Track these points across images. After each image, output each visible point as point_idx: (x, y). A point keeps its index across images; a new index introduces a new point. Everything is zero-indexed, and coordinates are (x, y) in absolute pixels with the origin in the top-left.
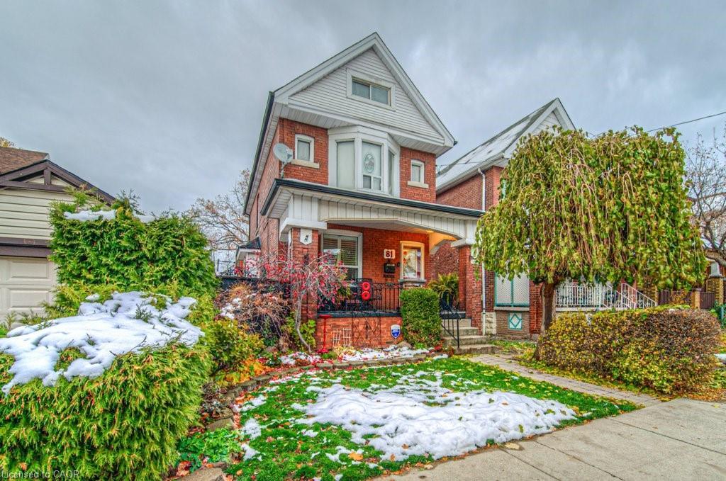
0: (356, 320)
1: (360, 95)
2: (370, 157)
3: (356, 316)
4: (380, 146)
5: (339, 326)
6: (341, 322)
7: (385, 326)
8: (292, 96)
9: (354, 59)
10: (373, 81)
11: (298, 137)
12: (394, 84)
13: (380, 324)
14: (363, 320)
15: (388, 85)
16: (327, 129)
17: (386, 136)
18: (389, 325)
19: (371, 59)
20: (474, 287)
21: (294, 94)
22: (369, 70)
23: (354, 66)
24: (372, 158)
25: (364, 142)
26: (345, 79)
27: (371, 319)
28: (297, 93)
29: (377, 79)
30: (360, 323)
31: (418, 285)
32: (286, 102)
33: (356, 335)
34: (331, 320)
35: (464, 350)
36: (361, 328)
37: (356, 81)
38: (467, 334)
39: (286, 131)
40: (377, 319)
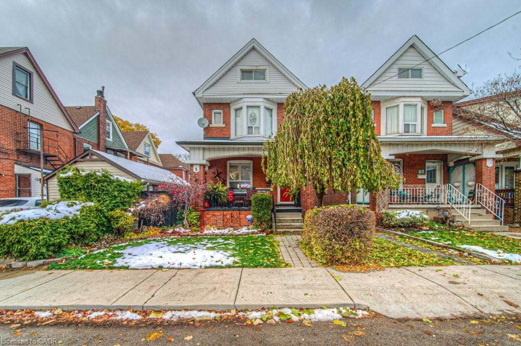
0: (225, 213)
1: (247, 79)
2: (253, 115)
3: (225, 210)
4: (259, 107)
5: (216, 215)
6: (217, 213)
7: (243, 216)
8: (204, 91)
9: (242, 58)
10: (254, 68)
11: (214, 111)
12: (269, 66)
13: (240, 214)
14: (230, 212)
15: (264, 68)
16: (229, 104)
17: (262, 100)
18: (246, 215)
19: (253, 55)
20: (308, 192)
21: (206, 90)
22: (252, 62)
23: (242, 63)
24: (255, 115)
25: (248, 107)
26: (237, 72)
27: (234, 212)
28: (208, 88)
29: (256, 66)
30: (228, 214)
31: (265, 191)
32: (201, 96)
33: (226, 220)
34: (211, 212)
35: (280, 232)
36: (228, 216)
37: (243, 71)
38: (294, 222)
39: (207, 110)
40: (238, 212)
